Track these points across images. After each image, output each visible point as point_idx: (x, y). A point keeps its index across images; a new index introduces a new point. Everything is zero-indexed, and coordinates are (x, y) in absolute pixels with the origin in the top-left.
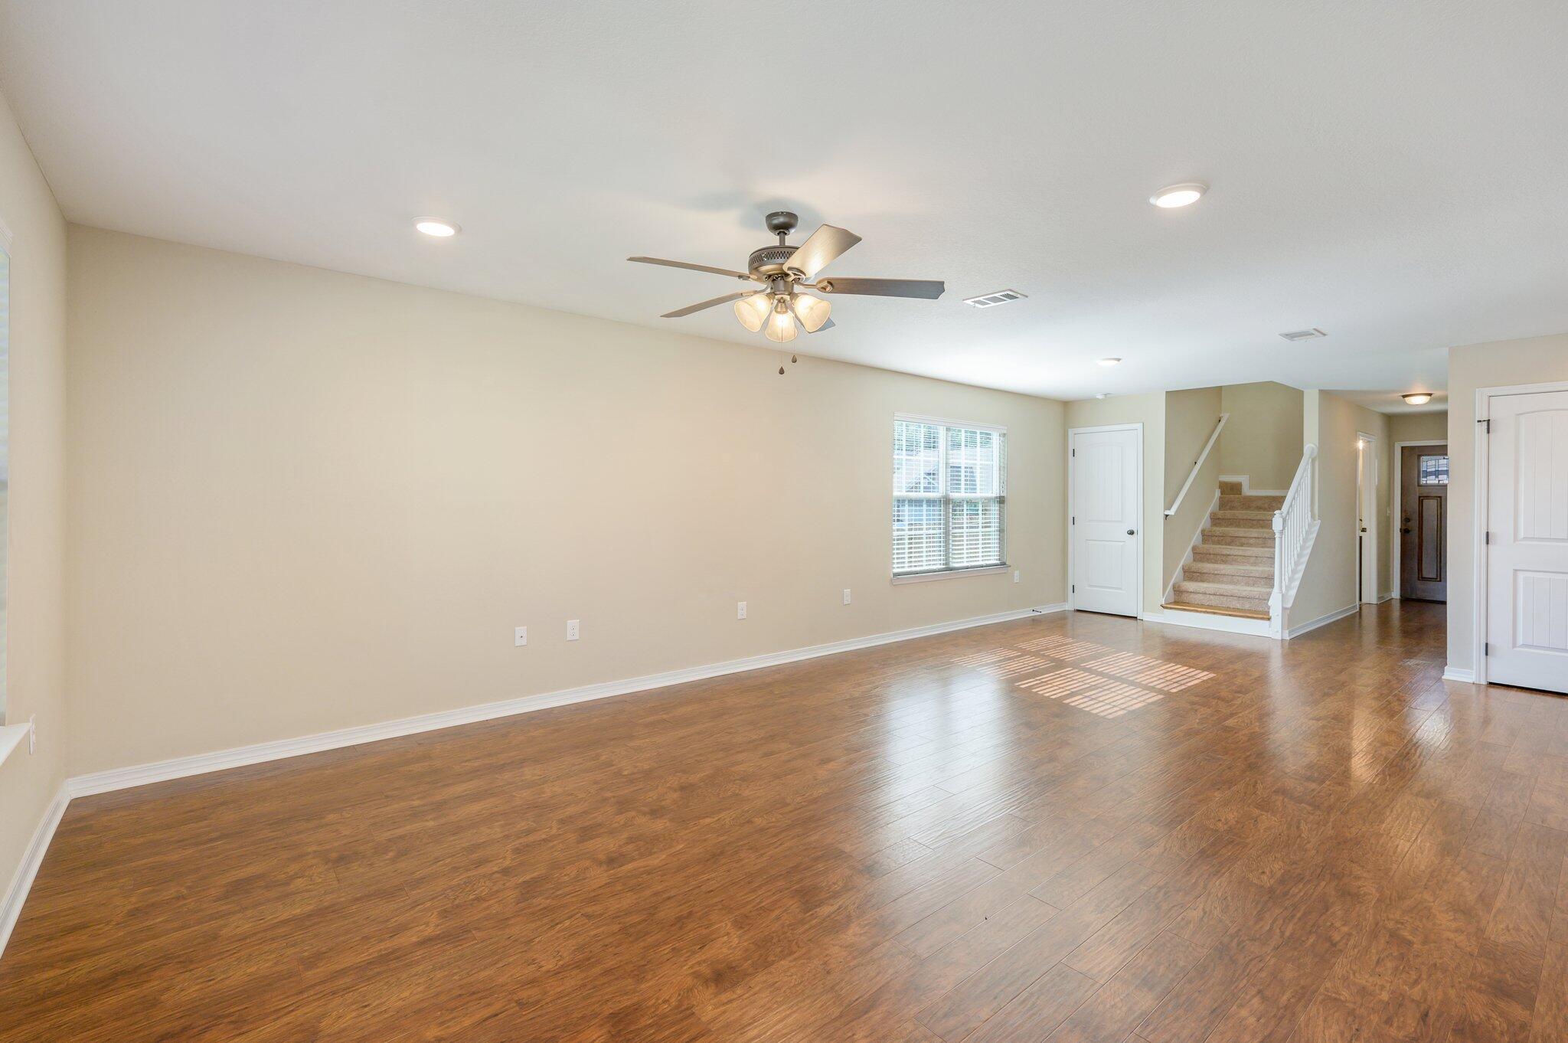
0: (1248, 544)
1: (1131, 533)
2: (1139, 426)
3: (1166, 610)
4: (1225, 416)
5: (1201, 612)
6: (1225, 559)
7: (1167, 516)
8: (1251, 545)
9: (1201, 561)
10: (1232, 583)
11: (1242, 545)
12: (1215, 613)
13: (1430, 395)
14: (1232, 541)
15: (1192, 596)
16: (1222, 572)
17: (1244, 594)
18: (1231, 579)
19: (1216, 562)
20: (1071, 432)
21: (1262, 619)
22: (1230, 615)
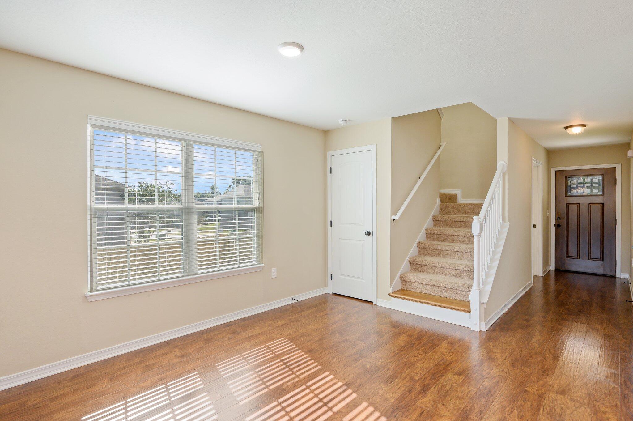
0: (457, 240)
1: (369, 234)
2: (373, 147)
3: (392, 298)
4: (443, 145)
5: (417, 301)
6: (439, 253)
7: (394, 220)
8: (459, 242)
9: (423, 254)
10: (443, 274)
11: (453, 241)
12: (427, 303)
13: (585, 126)
14: (446, 238)
15: (413, 285)
16: (437, 265)
17: (451, 286)
18: (443, 271)
19: (433, 255)
20: (329, 154)
21: (464, 311)
22: (439, 306)
